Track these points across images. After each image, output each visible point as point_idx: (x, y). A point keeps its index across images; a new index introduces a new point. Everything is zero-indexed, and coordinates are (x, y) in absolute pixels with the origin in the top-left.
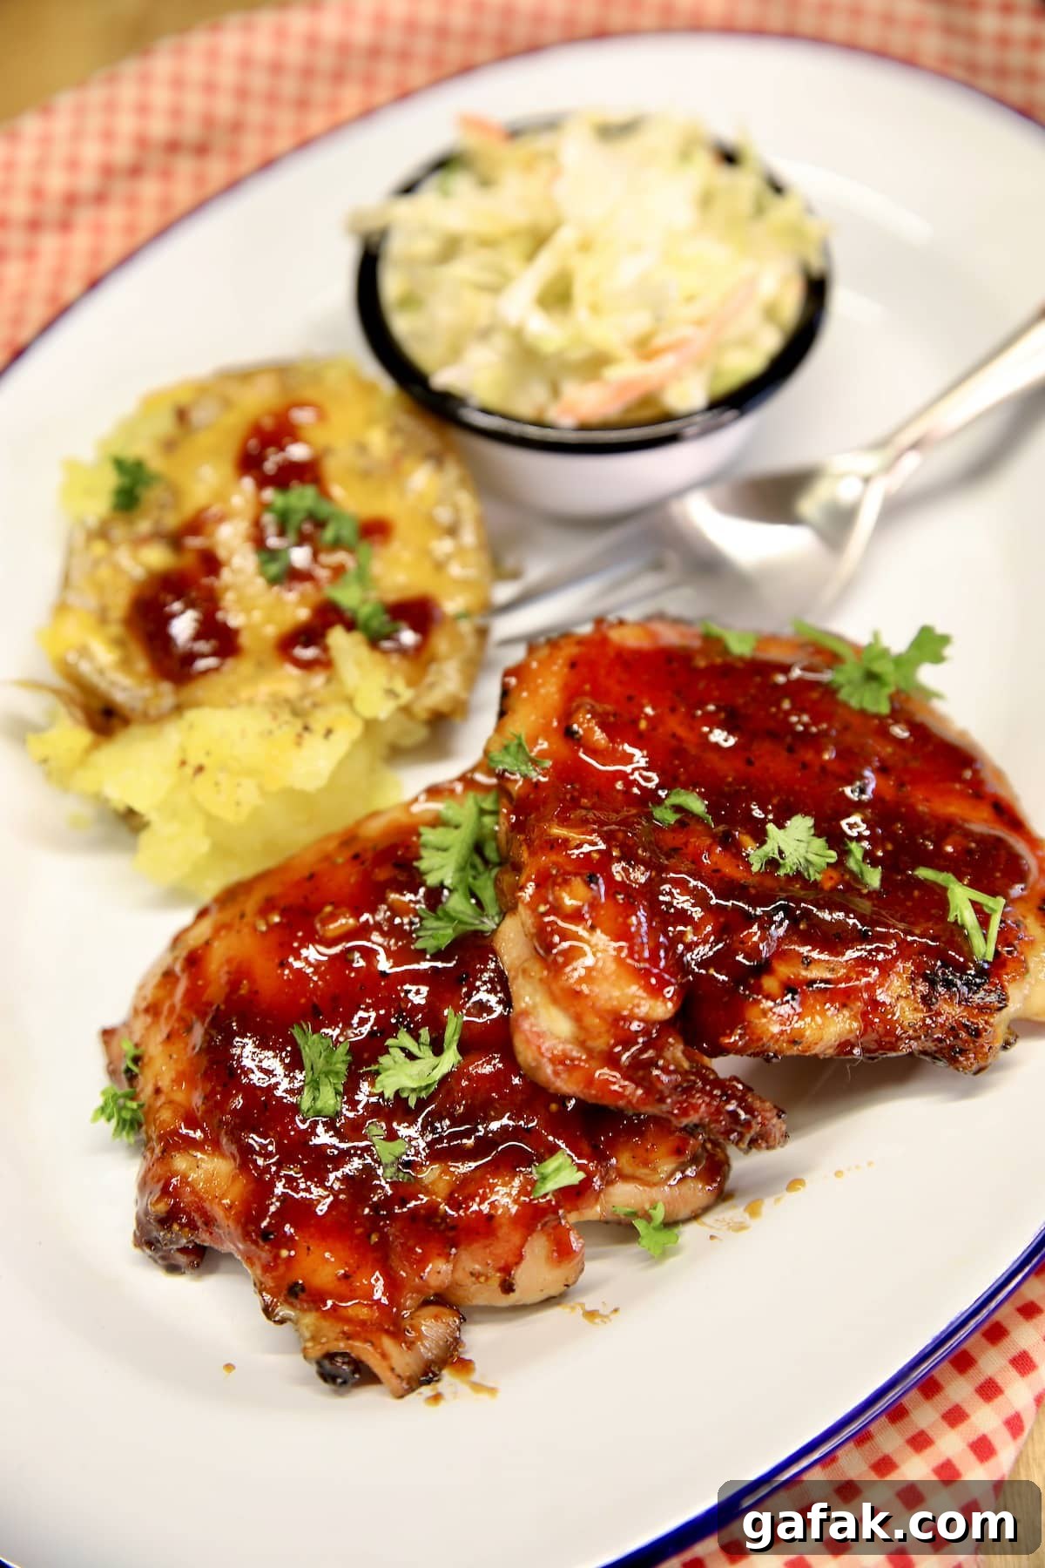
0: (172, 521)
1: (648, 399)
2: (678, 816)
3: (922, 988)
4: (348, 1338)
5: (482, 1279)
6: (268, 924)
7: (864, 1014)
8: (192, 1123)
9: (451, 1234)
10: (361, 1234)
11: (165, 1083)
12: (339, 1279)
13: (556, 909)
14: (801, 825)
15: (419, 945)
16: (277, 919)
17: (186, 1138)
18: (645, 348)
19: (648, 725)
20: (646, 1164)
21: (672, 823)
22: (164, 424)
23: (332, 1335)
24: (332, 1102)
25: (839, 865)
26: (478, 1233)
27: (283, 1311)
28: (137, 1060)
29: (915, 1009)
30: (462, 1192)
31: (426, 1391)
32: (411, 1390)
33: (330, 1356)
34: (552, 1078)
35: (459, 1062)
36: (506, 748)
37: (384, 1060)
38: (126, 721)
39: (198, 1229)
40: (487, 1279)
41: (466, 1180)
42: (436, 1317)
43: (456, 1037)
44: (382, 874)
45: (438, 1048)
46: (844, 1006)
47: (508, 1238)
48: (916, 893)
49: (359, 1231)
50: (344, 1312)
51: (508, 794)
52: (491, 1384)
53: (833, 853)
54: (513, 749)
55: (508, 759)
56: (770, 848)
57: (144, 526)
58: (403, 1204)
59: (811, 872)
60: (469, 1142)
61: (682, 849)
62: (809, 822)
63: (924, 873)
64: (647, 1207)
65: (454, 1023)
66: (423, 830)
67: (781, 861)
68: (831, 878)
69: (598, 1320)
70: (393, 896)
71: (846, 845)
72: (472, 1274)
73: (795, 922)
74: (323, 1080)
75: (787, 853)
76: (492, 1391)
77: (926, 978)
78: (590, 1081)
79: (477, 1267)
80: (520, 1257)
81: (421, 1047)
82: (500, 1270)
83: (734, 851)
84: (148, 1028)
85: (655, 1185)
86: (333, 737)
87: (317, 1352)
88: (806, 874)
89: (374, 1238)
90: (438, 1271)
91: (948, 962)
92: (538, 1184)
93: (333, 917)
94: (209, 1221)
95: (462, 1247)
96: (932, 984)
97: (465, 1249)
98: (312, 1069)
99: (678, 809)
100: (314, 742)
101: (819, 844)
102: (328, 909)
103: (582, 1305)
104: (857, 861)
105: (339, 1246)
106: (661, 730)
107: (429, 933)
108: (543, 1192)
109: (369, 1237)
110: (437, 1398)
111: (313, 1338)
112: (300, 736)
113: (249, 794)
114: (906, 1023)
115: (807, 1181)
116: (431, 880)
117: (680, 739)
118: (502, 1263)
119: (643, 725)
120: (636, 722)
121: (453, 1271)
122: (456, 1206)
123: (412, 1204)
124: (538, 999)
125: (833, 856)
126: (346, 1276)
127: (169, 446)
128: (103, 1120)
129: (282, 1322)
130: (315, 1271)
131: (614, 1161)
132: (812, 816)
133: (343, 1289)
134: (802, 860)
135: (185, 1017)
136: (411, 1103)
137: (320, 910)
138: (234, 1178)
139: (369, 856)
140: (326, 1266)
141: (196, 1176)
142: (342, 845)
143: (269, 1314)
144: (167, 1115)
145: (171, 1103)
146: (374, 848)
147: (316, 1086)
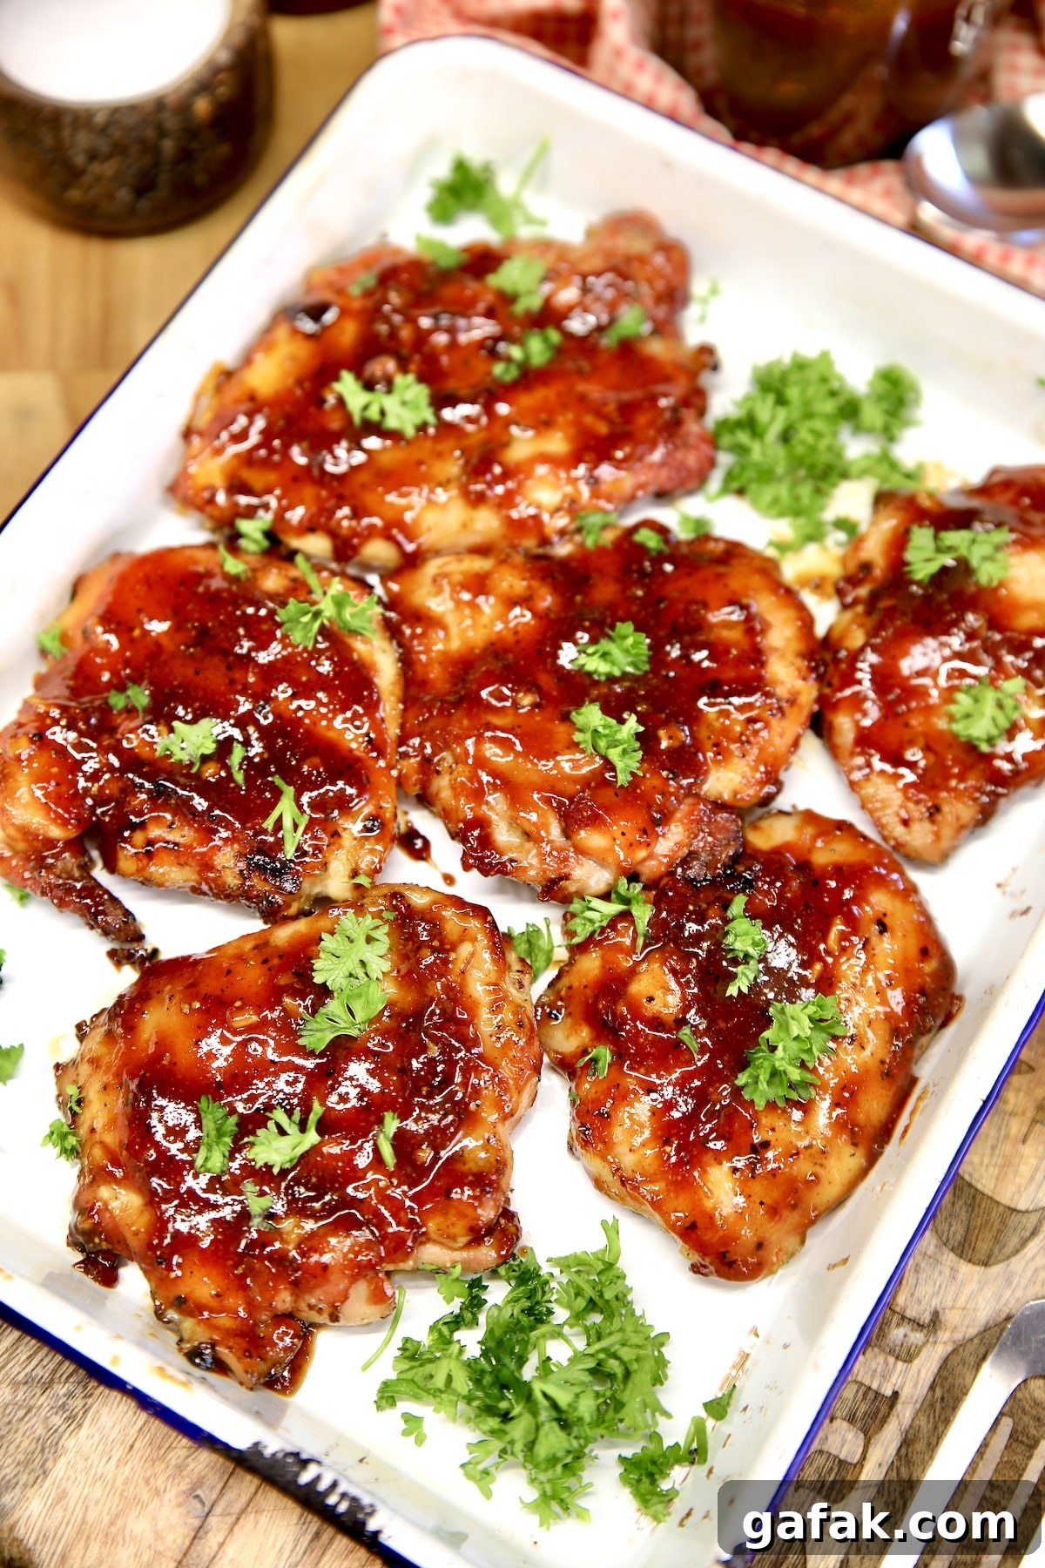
5: (316, 1309)
6: (190, 1008)
8: (116, 1162)
10: (232, 1266)
11: (98, 1125)
12: (212, 1296)
15: (301, 1042)
16: (197, 1005)
17: (111, 1174)
24: (219, 1165)
26: (316, 1277)
27: (169, 1315)
28: (79, 1102)
30: (310, 1244)
35: (316, 1142)
37: (260, 1132)
40: (321, 1309)
41: (313, 1234)
43: (318, 1121)
44: (283, 980)
45: (303, 1127)
47: (337, 1284)
49: (230, 1263)
50: (214, 1321)
58: (264, 1247)
60: (317, 1205)
64: (448, 1265)
65: (317, 1110)
70: (287, 1000)
72: (309, 1305)
74: (215, 1147)
79: (314, 1302)
80: (345, 1297)
81: (292, 1124)
82: (330, 1306)
84: (90, 1076)
85: (454, 1249)
89: (241, 1270)
90: (284, 1300)
93: (240, 1011)
102: (238, 1004)
105: (214, 1272)
107: (310, 1033)
109: (237, 1269)
111: (189, 1340)
118: (332, 1302)
121: (295, 1302)
122: (303, 1254)
123: (268, 1249)
126: (218, 1295)
128: (49, 1145)
129: (168, 1322)
130: (195, 1289)
131: (424, 1229)
133: (215, 1303)
135: (118, 1075)
136: (276, 1171)
137: (232, 1004)
138: (142, 1211)
139: (276, 962)
140: (203, 1286)
141: (114, 1205)
142: (255, 948)
143: (159, 1314)
144: (98, 1152)
145: (101, 1142)
146: (280, 957)
147: (210, 1149)
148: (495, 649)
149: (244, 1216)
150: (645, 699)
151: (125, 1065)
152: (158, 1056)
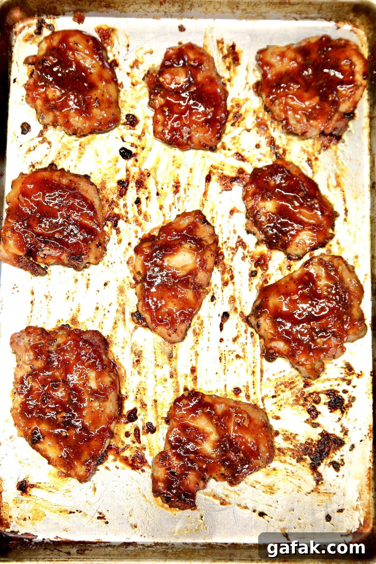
148: (288, 73)
150: (325, 87)
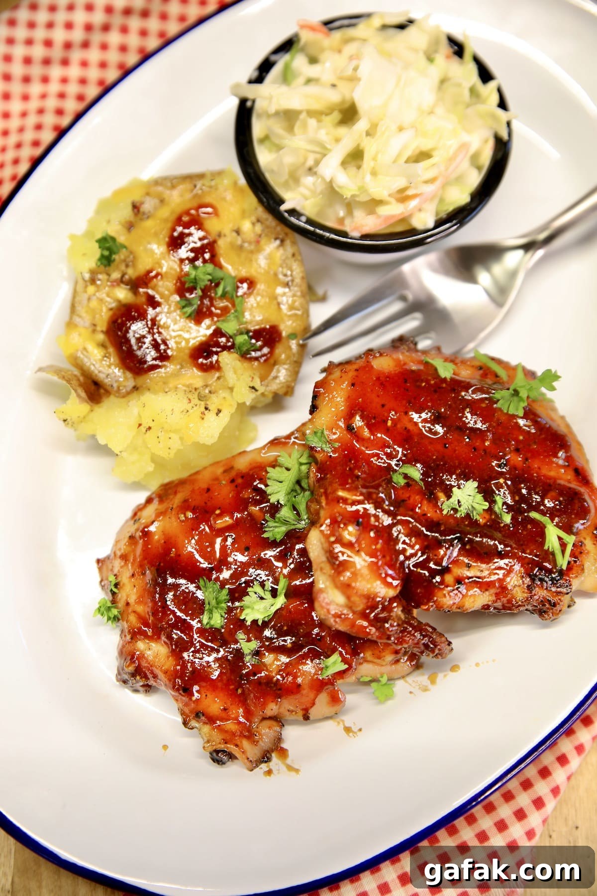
0: (131, 273)
1: (404, 220)
2: (405, 481)
3: (527, 581)
4: (226, 743)
5: (294, 713)
6: (185, 517)
7: (497, 594)
8: (146, 624)
9: (279, 692)
10: (233, 689)
11: (132, 600)
12: (221, 710)
13: (339, 540)
14: (471, 486)
15: (265, 535)
16: (190, 515)
17: (144, 632)
18: (402, 196)
19: (392, 423)
20: (379, 658)
21: (403, 484)
22: (127, 213)
23: (218, 741)
24: (219, 622)
25: (490, 510)
26: (292, 693)
27: (194, 723)
28: (116, 585)
29: (523, 592)
30: (287, 670)
31: (264, 767)
32: (257, 766)
33: (217, 752)
34: (334, 624)
35: (285, 603)
36: (315, 433)
37: (246, 598)
38: (108, 393)
39: (149, 679)
40: (296, 713)
41: (287, 664)
42: (270, 728)
43: (284, 591)
44: (247, 494)
45: (274, 594)
46: (487, 590)
47: (307, 694)
48: (529, 527)
49: (232, 687)
50: (224, 727)
51: (315, 461)
52: (296, 767)
53: (487, 504)
54: (319, 434)
55: (316, 440)
56: (453, 500)
57: (116, 275)
58: (255, 675)
59: (475, 514)
61: (406, 501)
62: (476, 484)
63: (534, 515)
64: (379, 676)
65: (283, 582)
66: (269, 469)
67: (459, 509)
68: (485, 518)
69: (351, 734)
70: (251, 507)
71: (494, 497)
72: (288, 711)
73: (464, 545)
74: (215, 610)
75: (462, 503)
76: (297, 771)
77: (530, 576)
78: (353, 625)
79: (292, 708)
80: (313, 704)
81: (266, 592)
82: (303, 709)
83: (434, 502)
84: (122, 567)
85: (382, 666)
86: (221, 415)
87: (211, 749)
88: (471, 515)
89: (240, 691)
90: (272, 708)
91: (542, 568)
92: (324, 670)
93: (220, 516)
94: (155, 677)
95: (283, 698)
96: (533, 580)
97: (285, 699)
98: (209, 604)
99: (406, 476)
100: (211, 416)
101: (479, 497)
102: (218, 512)
103: (343, 721)
104: (499, 508)
105: (222, 694)
106: (399, 426)
107: (271, 529)
108: (326, 675)
109: (237, 690)
110: (269, 772)
111: (208, 742)
112: (203, 413)
113: (176, 444)
114: (518, 598)
115: (460, 666)
116: (273, 499)
117: (409, 431)
118: (304, 707)
119: (389, 423)
120: (386, 422)
121: (279, 709)
123: (260, 675)
124: (328, 583)
125: (486, 505)
126: (225, 709)
127: (130, 226)
128: (99, 616)
129: (192, 729)
130: (209, 706)
131: (362, 655)
132: (478, 481)
133: (224, 715)
134: (470, 507)
135: (141, 566)
136: (260, 623)
137: (214, 512)
138: (168, 657)
139: (240, 481)
140: (214, 704)
141: (149, 654)
142: (225, 471)
143: (185, 723)
144: (133, 618)
145: (134, 612)
146: (242, 477)
147: (211, 612)
149: (239, 654)
151: (145, 558)
152: (167, 551)
